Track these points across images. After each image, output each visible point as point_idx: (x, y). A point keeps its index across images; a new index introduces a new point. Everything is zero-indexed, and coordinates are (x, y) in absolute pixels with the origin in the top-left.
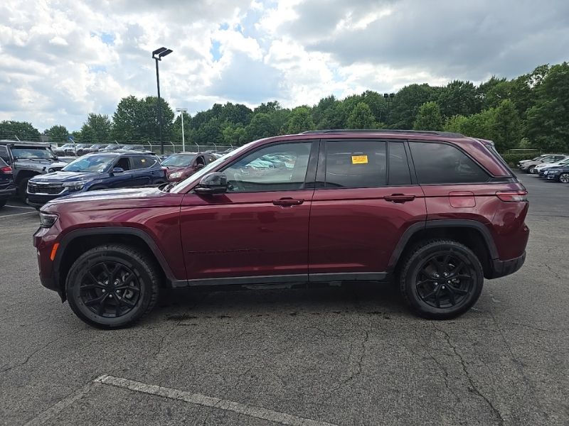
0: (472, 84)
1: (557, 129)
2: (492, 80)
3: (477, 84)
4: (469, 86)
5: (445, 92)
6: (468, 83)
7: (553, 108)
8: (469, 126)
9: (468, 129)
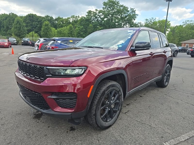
0: (53, 17)
1: (84, 35)
2: (59, 17)
3: (54, 18)
4: (52, 18)
5: (44, 19)
6: (51, 17)
7: (82, 29)
8: (59, 32)
9: (59, 33)
